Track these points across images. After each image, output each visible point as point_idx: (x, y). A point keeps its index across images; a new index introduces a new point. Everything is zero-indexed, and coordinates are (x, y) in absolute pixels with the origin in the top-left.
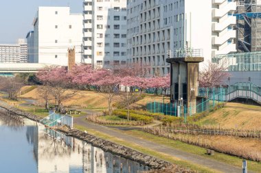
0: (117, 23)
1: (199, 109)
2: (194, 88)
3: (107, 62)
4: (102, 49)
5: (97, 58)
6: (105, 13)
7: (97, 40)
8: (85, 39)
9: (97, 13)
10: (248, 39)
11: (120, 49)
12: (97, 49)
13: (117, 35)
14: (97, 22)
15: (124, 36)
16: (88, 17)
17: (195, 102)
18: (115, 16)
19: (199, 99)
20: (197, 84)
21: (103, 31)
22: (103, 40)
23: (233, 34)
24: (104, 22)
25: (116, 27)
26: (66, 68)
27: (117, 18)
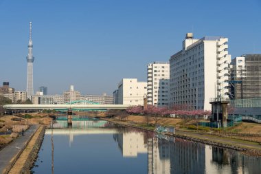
0: (163, 86)
1: (229, 125)
2: (226, 115)
3: (159, 104)
4: (157, 98)
5: (154, 102)
6: (158, 82)
7: (154, 94)
8: (148, 93)
9: (154, 81)
10: (233, 93)
11: (165, 98)
12: (154, 98)
13: (163, 91)
14: (154, 86)
15: (167, 92)
16: (150, 83)
17: (226, 122)
18: (163, 82)
19: (228, 120)
20: (227, 114)
21: (157, 90)
22: (157, 94)
23: (227, 90)
24: (158, 86)
25: (163, 87)
26: (143, 107)
27: (163, 83)
